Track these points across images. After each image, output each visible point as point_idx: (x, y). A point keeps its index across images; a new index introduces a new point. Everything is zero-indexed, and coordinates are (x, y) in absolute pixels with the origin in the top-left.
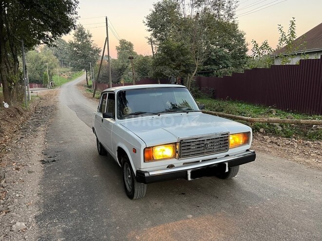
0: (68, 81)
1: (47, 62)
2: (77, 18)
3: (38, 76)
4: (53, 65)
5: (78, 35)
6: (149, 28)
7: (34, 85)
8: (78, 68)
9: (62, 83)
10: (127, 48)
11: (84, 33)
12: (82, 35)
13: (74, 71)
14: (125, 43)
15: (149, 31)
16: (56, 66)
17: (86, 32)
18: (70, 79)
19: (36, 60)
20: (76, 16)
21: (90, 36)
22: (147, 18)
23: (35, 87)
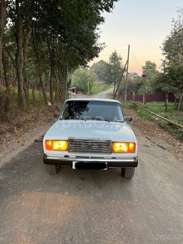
0: (102, 91)
1: (89, 77)
2: (104, 47)
3: (83, 86)
4: (93, 80)
5: (113, 58)
6: (164, 52)
7: (79, 92)
8: (109, 82)
9: (98, 92)
10: (151, 68)
11: (117, 57)
12: (115, 58)
13: (106, 84)
14: (150, 64)
15: (164, 54)
16: (95, 80)
17: (118, 56)
18: (104, 90)
19: (83, 76)
20: (104, 45)
21: (121, 59)
22: (163, 44)
23: (80, 94)
